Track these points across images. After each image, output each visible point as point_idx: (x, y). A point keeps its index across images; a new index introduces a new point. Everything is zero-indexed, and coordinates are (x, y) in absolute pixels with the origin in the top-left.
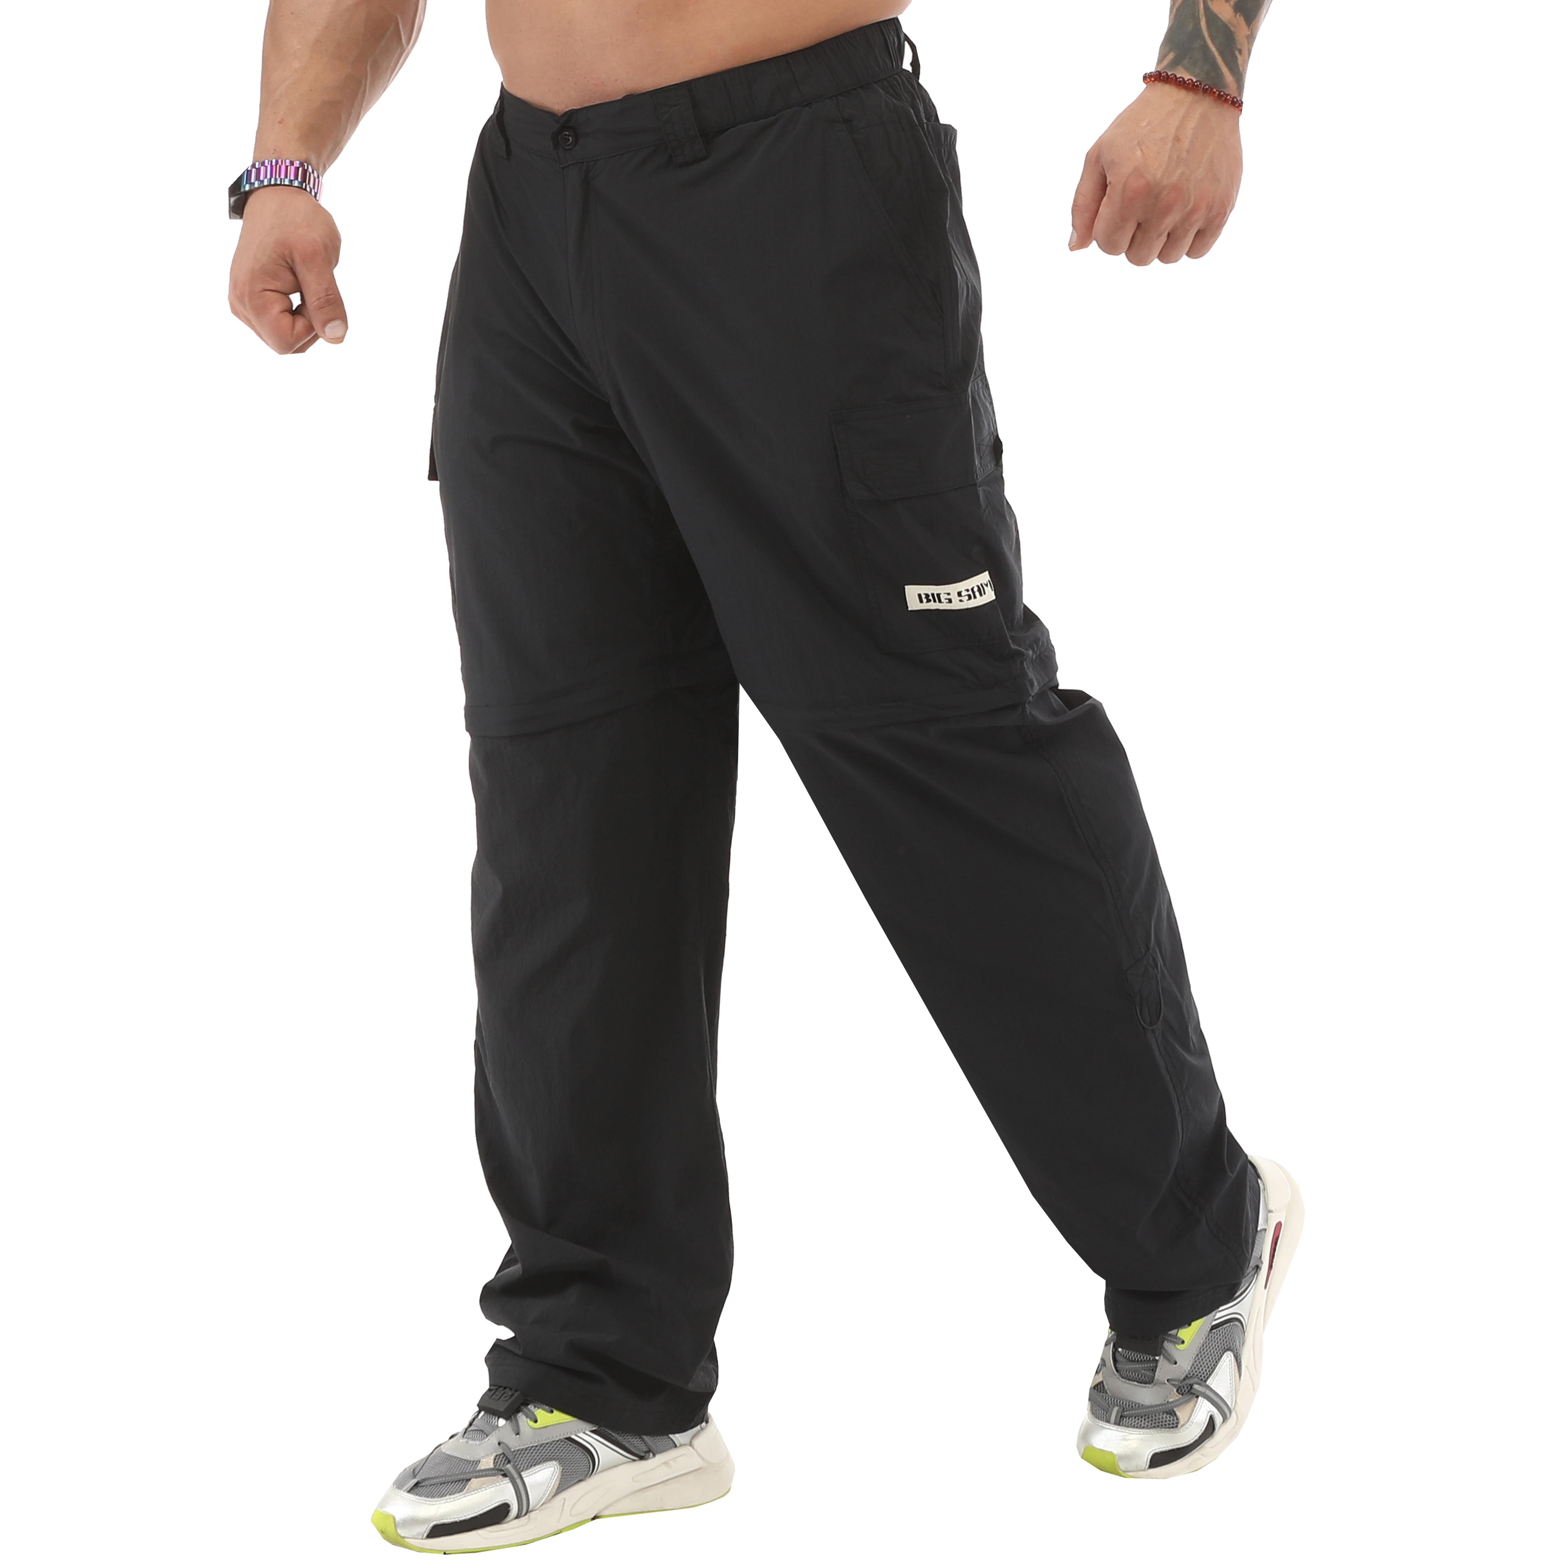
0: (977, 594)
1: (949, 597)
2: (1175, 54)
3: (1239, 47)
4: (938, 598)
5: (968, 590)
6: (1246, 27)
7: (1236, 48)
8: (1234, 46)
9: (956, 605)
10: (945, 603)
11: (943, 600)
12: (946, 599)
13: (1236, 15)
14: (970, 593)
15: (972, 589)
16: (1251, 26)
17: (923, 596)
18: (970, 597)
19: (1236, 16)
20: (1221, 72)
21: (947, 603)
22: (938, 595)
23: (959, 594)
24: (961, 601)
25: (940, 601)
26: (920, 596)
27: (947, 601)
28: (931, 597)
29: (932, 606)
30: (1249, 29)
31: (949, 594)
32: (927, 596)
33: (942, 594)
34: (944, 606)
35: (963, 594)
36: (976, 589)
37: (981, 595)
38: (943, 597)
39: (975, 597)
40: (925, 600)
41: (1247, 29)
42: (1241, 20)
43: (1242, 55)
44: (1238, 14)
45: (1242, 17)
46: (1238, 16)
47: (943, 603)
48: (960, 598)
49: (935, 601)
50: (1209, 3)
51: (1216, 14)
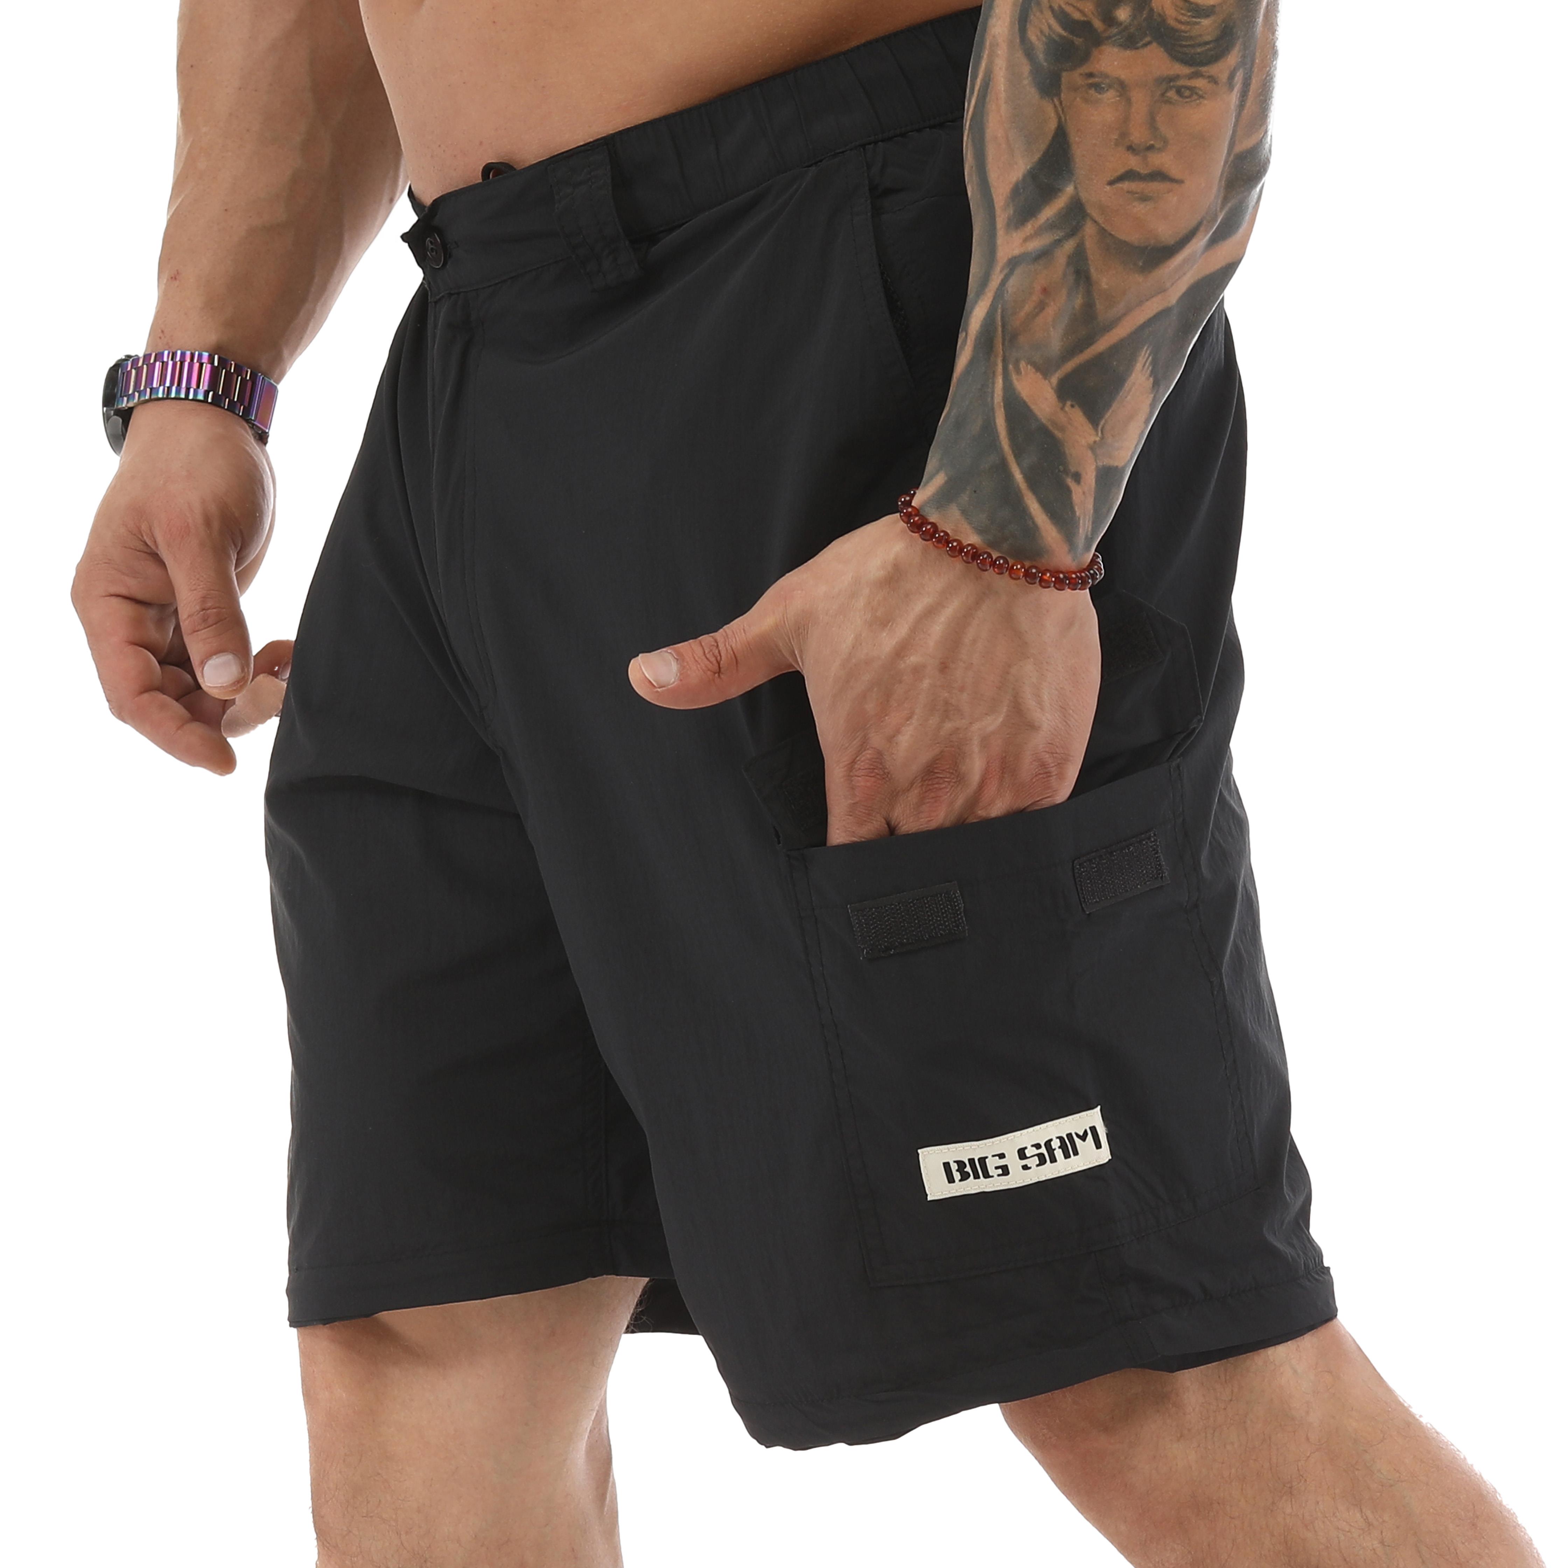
0: (1059, 1153)
1: (1002, 1162)
2: (946, 478)
3: (1073, 469)
4: (979, 1167)
5: (1038, 1146)
6: (1088, 427)
7: (1066, 472)
8: (1061, 468)
9: (1018, 1179)
10: (996, 1176)
11: (991, 1171)
12: (997, 1168)
13: (1064, 405)
14: (1043, 1150)
15: (1048, 1144)
16: (1102, 423)
17: (954, 1167)
18: (1042, 1161)
19: (1062, 409)
20: (1034, 522)
21: (999, 1175)
22: (983, 1160)
23: (1022, 1154)
24: (1025, 1167)
25: (987, 1175)
26: (947, 1166)
27: (1000, 1171)
28: (968, 1169)
29: (973, 1186)
30: (1096, 430)
31: (1002, 1156)
32: (961, 1164)
33: (990, 1157)
34: (995, 1184)
35: (1028, 1153)
36: (1056, 1144)
37: (1067, 1156)
38: (992, 1164)
39: (1053, 1160)
40: (957, 1176)
41: (1093, 432)
42: (1077, 416)
43: (1082, 484)
44: (1069, 403)
45: (1077, 406)
46: (1067, 408)
47: (992, 1177)
48: (1024, 1162)
49: (977, 1177)
50: (1014, 377)
51: (1025, 402)
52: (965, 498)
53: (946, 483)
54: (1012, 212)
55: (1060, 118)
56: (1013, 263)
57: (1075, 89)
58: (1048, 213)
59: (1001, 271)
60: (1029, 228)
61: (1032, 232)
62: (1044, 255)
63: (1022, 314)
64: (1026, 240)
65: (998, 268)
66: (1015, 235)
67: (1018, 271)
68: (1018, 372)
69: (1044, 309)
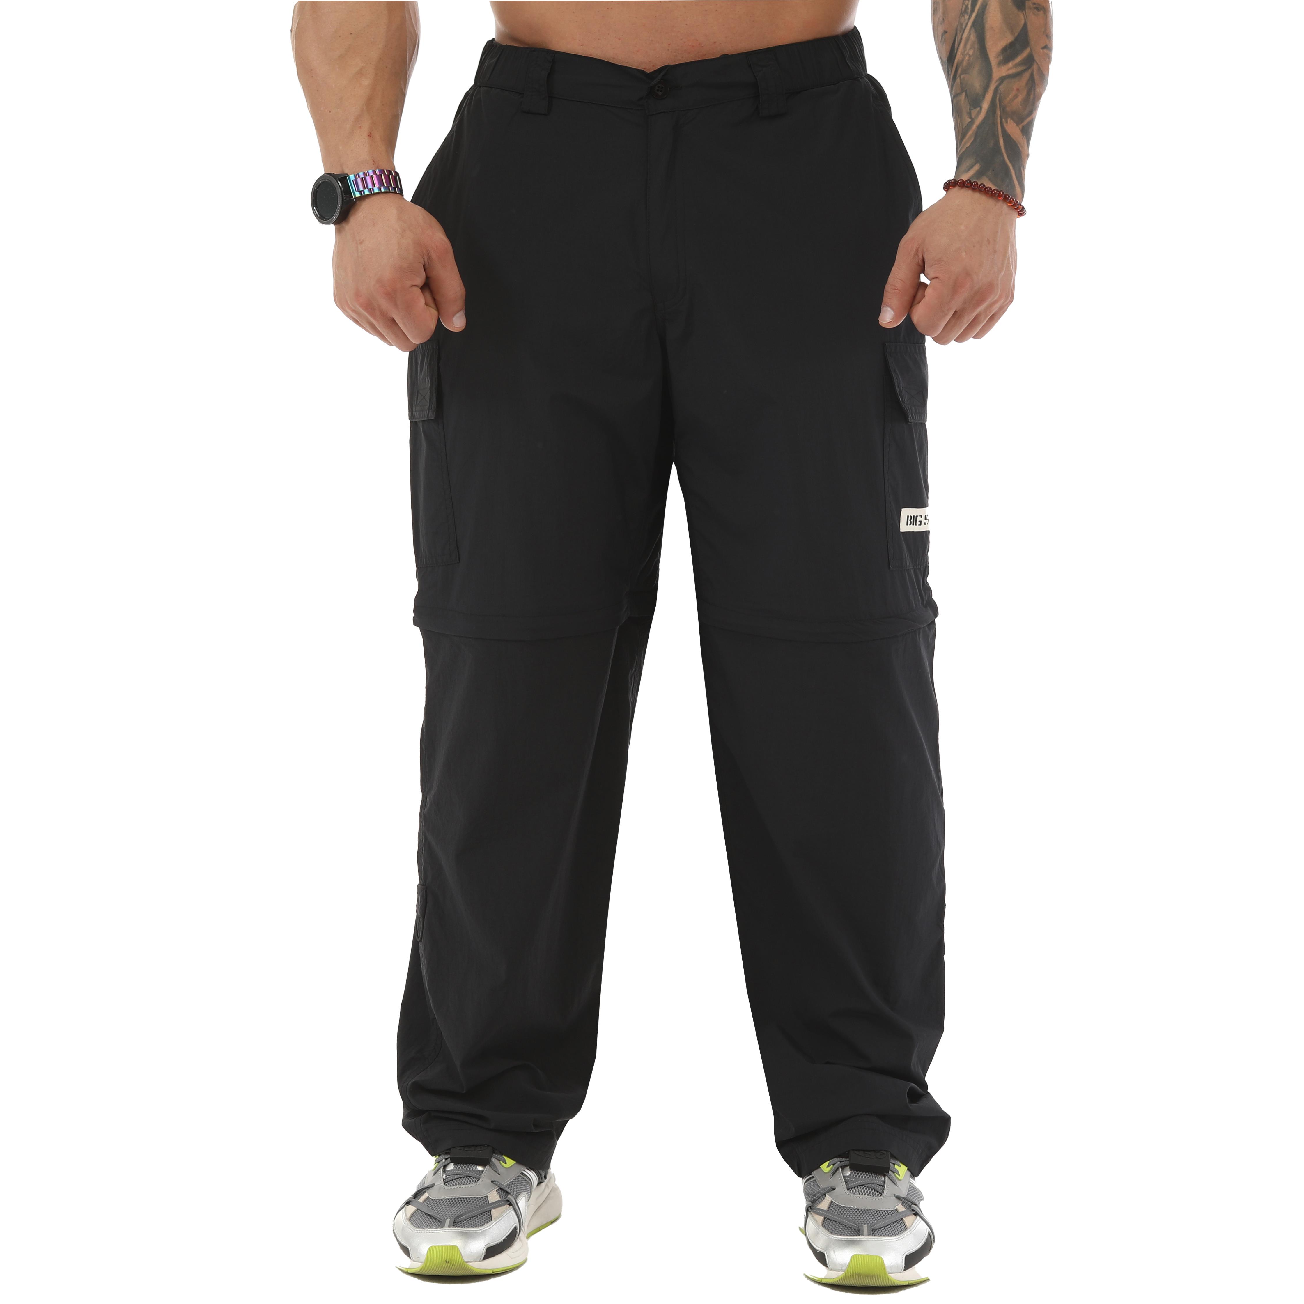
2: (980, 166)
11: (918, 522)
22: (917, 518)
26: (908, 518)
50: (1005, 125)
51: (1009, 135)
52: (989, 173)
53: (980, 168)
54: (1002, 58)
55: (1025, 21)
56: (1002, 79)
57: (1030, 8)
58: (1018, 59)
59: (995, 83)
60: (1010, 64)
61: (1012, 66)
62: (1018, 75)
63: (1008, 99)
64: (1008, 70)
65: (993, 82)
66: (1003, 67)
67: (1005, 82)
68: (1007, 122)
69: (1017, 97)
